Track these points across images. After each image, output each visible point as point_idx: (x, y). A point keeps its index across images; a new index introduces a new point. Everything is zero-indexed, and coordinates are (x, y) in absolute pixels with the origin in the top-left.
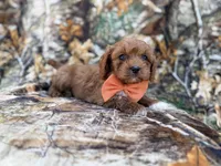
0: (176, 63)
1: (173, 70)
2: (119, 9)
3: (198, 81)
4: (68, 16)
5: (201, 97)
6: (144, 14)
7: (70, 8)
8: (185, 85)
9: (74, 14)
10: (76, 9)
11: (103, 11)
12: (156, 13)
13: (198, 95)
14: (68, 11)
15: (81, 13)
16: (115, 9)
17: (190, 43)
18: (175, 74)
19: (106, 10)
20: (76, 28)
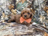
0: (35, 14)
2: (22, 2)
4: (11, 4)
5: (41, 21)
6: (28, 3)
7: (11, 2)
8: (37, 18)
9: (12, 3)
11: (19, 3)
12: (30, 3)
13: (40, 21)
14: (10, 2)
15: (14, 3)
16: (21, 2)
17: (38, 9)
18: (35, 16)
19: (19, 2)
20: (12, 6)
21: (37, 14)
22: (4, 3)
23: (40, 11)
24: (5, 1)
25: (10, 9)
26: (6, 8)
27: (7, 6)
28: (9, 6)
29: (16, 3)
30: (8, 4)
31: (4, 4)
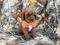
0: (49, 22)
1: (48, 24)
2: (31, 7)
3: (56, 28)
4: (16, 10)
6: (38, 8)
7: (17, 7)
8: (52, 29)
9: (18, 9)
10: (18, 7)
11: (26, 8)
12: (42, 7)
14: (16, 8)
15: (20, 8)
16: (30, 7)
18: (49, 25)
19: (27, 7)
20: (18, 13)
21: (52, 22)
22: (9, 9)
23: (57, 17)
24: (10, 7)
25: (15, 16)
26: (11, 16)
27: (12, 13)
28: (15, 13)
29: (22, 9)
30: (13, 10)
31: (9, 11)
